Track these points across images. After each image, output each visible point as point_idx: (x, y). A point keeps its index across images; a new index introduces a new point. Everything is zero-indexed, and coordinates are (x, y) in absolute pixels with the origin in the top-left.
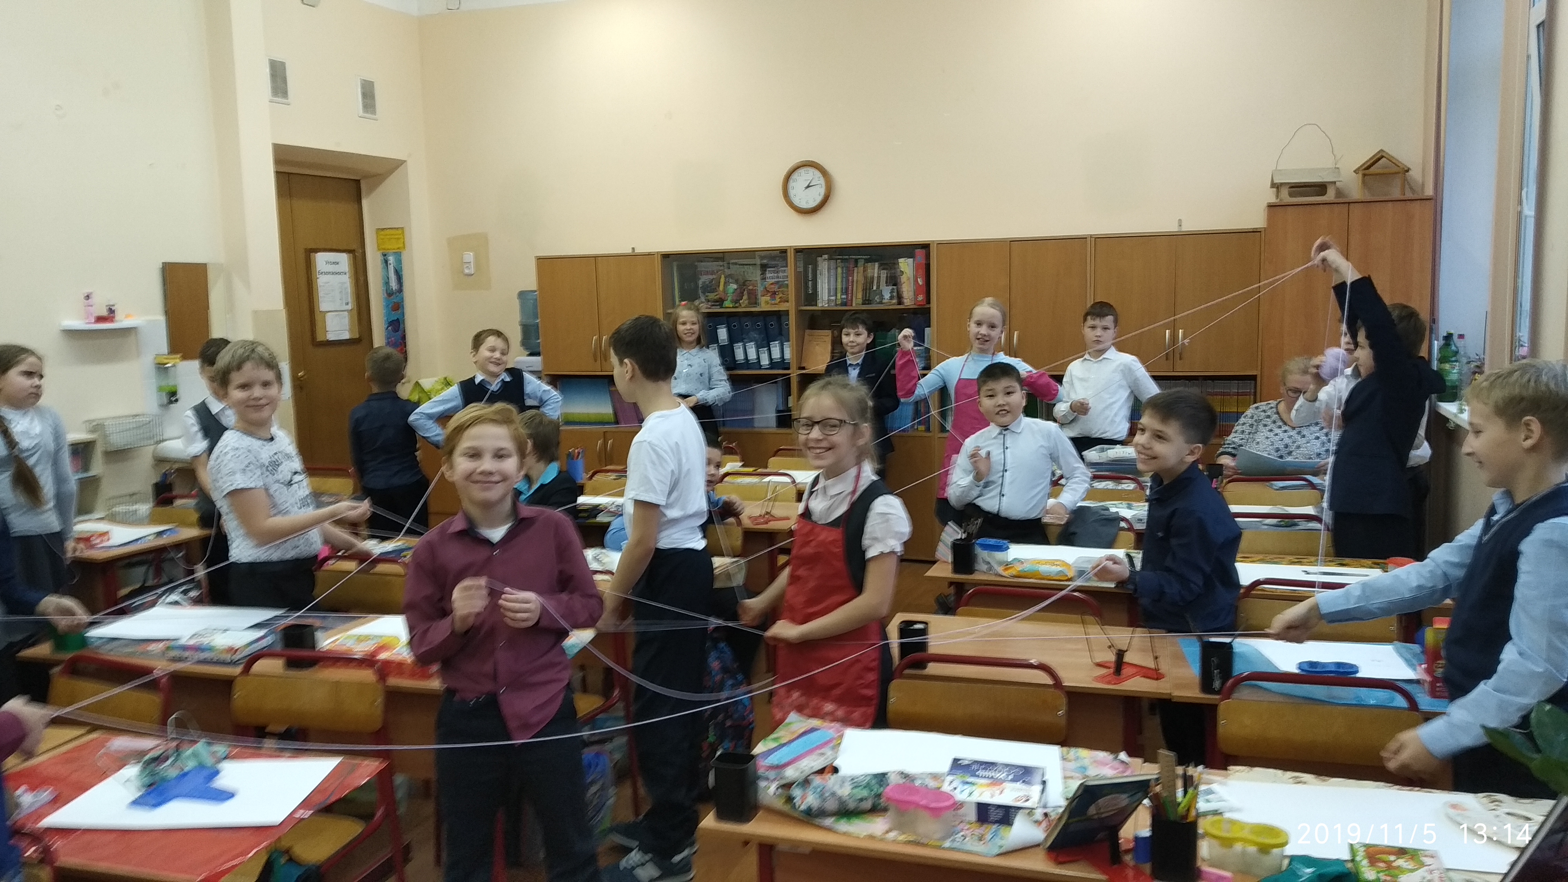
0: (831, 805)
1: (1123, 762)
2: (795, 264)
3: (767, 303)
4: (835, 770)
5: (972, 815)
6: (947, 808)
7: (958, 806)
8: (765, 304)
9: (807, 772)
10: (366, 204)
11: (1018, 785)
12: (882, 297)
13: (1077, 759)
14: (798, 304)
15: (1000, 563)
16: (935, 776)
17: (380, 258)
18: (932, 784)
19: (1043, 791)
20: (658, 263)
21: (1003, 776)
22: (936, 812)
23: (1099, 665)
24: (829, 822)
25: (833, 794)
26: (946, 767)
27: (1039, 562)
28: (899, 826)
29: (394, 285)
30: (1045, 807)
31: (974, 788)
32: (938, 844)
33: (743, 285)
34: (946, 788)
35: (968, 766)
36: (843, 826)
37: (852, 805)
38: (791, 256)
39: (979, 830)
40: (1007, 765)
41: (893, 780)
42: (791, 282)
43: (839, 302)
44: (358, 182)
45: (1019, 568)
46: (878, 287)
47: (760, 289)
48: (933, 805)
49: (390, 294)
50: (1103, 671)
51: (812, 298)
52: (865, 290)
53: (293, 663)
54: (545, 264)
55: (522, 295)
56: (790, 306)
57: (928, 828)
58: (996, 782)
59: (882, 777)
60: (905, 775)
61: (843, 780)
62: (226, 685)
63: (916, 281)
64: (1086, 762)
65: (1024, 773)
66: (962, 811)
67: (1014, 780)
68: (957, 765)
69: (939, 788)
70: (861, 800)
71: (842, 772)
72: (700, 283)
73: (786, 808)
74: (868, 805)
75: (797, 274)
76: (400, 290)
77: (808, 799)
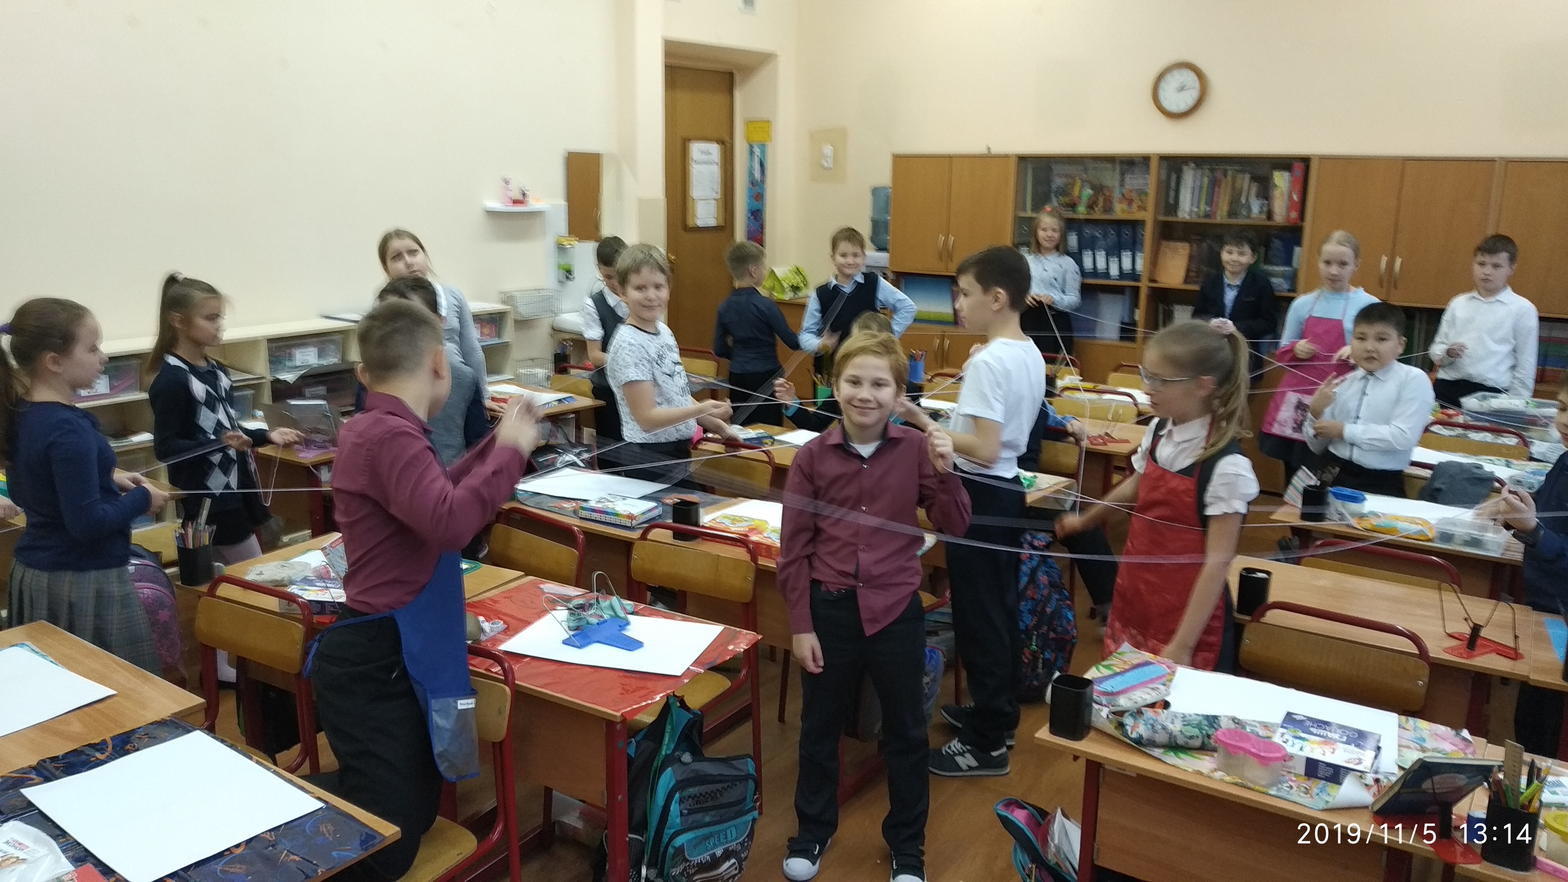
0: (1161, 738)
1: (1465, 739)
2: (1159, 173)
3: (1123, 211)
4: (1166, 705)
5: (1301, 770)
6: (1277, 759)
7: (1289, 757)
8: (1120, 211)
9: (1141, 703)
10: (738, 95)
11: (1352, 747)
12: (1249, 209)
13: (1415, 729)
14: (1156, 212)
15: (1353, 515)
16: (1266, 726)
17: (746, 146)
18: (1262, 732)
19: (1376, 757)
20: (1013, 164)
21: (1336, 736)
22: (1264, 761)
23: (1450, 636)
24: (1157, 752)
25: (1164, 728)
26: (1279, 718)
27: (1397, 518)
28: (1225, 768)
29: (757, 175)
30: (1376, 772)
31: (1305, 743)
32: (1265, 790)
33: (1099, 189)
34: (1277, 739)
35: (1302, 721)
36: (1171, 758)
37: (1181, 741)
38: (1154, 164)
39: (1306, 783)
40: (1341, 727)
41: (1225, 724)
42: (1152, 190)
43: (1202, 214)
44: (731, 75)
45: (1374, 522)
46: (1247, 200)
47: (1117, 195)
48: (1262, 754)
49: (753, 183)
50: (1454, 643)
51: (1173, 207)
52: (1231, 203)
53: (679, 535)
54: (901, 162)
55: (875, 191)
56: (1148, 217)
57: (1255, 774)
58: (1327, 741)
59: (1212, 720)
60: (1234, 720)
61: (1175, 715)
62: (627, 546)
63: (1290, 197)
64: (1425, 734)
65: (1358, 738)
66: (1290, 763)
67: (1348, 743)
68: (1290, 719)
69: (1269, 738)
70: (1191, 737)
71: (1174, 708)
72: (1054, 186)
73: (1117, 733)
74: (1197, 743)
75: (1159, 182)
76: (763, 181)
77: (1139, 729)
